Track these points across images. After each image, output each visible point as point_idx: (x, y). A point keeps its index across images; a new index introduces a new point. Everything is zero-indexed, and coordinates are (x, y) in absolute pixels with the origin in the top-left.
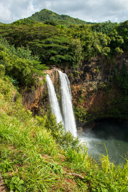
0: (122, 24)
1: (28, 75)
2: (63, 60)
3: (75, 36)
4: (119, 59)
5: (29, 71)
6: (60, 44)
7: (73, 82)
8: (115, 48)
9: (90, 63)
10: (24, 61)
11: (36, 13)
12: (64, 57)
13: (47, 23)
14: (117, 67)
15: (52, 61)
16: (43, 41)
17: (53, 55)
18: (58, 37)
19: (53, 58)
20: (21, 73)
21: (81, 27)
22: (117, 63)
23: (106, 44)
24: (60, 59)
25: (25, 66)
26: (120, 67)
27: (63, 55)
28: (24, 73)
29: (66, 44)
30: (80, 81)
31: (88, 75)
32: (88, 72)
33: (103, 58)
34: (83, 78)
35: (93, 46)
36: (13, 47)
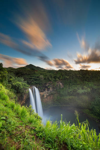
0: (58, 70)
1: (21, 89)
3: (41, 74)
4: (58, 83)
5: (22, 87)
6: (35, 77)
7: (40, 91)
8: (56, 79)
9: (47, 84)
10: (20, 83)
11: (27, 65)
13: (31, 69)
14: (57, 85)
15: (33, 83)
16: (29, 76)
17: (33, 81)
18: (35, 75)
19: (32, 82)
20: (18, 88)
21: (44, 71)
23: (53, 77)
24: (35, 83)
25: (20, 85)
26: (58, 85)
27: (37, 81)
28: (19, 88)
29: (38, 77)
30: (43, 91)
31: (46, 89)
32: (46, 88)
33: (52, 82)
34: (44, 90)
35: (48, 78)
36: (17, 77)
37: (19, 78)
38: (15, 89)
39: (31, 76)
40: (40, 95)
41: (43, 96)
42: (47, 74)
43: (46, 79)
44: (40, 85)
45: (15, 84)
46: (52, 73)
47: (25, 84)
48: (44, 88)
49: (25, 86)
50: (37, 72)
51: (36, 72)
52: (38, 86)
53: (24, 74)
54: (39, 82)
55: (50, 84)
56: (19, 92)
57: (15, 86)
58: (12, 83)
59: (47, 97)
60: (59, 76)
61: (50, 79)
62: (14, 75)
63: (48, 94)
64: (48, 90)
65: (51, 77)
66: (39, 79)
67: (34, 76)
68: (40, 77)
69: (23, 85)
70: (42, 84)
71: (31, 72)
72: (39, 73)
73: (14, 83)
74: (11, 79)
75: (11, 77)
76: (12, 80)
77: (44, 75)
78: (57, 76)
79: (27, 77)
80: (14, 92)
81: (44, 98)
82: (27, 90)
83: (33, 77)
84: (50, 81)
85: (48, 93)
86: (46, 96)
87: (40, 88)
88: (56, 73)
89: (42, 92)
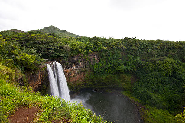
2: (59, 56)
3: (66, 43)
4: (91, 56)
6: (57, 47)
7: (64, 68)
8: (88, 50)
9: (75, 58)
11: (46, 27)
12: (59, 54)
14: (90, 60)
16: (47, 45)
17: (53, 53)
18: (56, 43)
22: (90, 58)
23: (84, 48)
24: (57, 55)
26: (92, 60)
29: (61, 47)
30: (69, 68)
31: (74, 65)
32: (74, 63)
33: (82, 55)
34: (71, 66)
35: (76, 49)
36: (24, 47)
37: (28, 48)
39: (50, 46)
40: (64, 72)
41: (70, 74)
42: (75, 44)
43: (73, 50)
44: (64, 58)
48: (71, 63)
50: (60, 39)
52: (61, 61)
60: (93, 46)
61: (80, 50)
63: (77, 72)
64: (77, 67)
65: (81, 47)
67: (54, 45)
68: (64, 47)
74: (13, 51)
81: (71, 77)
82: (42, 67)
83: (53, 48)
84: (80, 53)
85: (76, 70)
89: (68, 69)
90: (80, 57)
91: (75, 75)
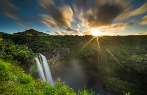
0: (64, 36)
1: (27, 58)
3: (47, 40)
4: (65, 48)
5: (27, 56)
6: (41, 43)
7: (47, 59)
8: (63, 44)
9: (54, 51)
10: (24, 52)
11: (27, 30)
12: (43, 49)
13: (33, 34)
14: (65, 51)
16: (33, 42)
17: (38, 48)
19: (38, 50)
21: (49, 36)
22: (64, 50)
23: (60, 43)
24: (41, 50)
25: (25, 55)
26: (66, 51)
27: (42, 48)
28: (24, 58)
29: (44, 44)
30: (51, 58)
31: (54, 56)
32: (54, 54)
33: (59, 48)
34: (52, 57)
35: (55, 44)
36: (17, 45)
37: (21, 46)
38: (18, 60)
39: (36, 43)
40: (48, 62)
41: (51, 63)
42: (53, 40)
43: (53, 45)
44: (47, 52)
45: (18, 53)
46: (58, 39)
47: (31, 52)
48: (51, 55)
49: (31, 55)
50: (42, 38)
51: (40, 38)
52: (44, 53)
53: (26, 41)
54: (45, 49)
55: (58, 50)
56: (24, 63)
57: (19, 56)
58: (13, 53)
59: (55, 64)
60: (66, 42)
61: (57, 45)
62: (12, 42)
63: (56, 61)
64: (55, 57)
65: (58, 43)
66: (45, 46)
67: (39, 42)
68: (46, 43)
69: (29, 54)
70: (49, 50)
71: (35, 38)
72: (44, 39)
73: (16, 53)
74: (10, 48)
75: (8, 46)
76: (12, 49)
77: (50, 41)
78: (64, 42)
79: (31, 44)
80: (18, 64)
81: (52, 65)
82: (33, 60)
83: (38, 44)
84: (57, 47)
85: (55, 59)
86: (54, 62)
87: (48, 55)
88: (63, 39)
89: (49, 59)
90: (57, 49)
91: (54, 64)
